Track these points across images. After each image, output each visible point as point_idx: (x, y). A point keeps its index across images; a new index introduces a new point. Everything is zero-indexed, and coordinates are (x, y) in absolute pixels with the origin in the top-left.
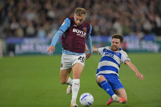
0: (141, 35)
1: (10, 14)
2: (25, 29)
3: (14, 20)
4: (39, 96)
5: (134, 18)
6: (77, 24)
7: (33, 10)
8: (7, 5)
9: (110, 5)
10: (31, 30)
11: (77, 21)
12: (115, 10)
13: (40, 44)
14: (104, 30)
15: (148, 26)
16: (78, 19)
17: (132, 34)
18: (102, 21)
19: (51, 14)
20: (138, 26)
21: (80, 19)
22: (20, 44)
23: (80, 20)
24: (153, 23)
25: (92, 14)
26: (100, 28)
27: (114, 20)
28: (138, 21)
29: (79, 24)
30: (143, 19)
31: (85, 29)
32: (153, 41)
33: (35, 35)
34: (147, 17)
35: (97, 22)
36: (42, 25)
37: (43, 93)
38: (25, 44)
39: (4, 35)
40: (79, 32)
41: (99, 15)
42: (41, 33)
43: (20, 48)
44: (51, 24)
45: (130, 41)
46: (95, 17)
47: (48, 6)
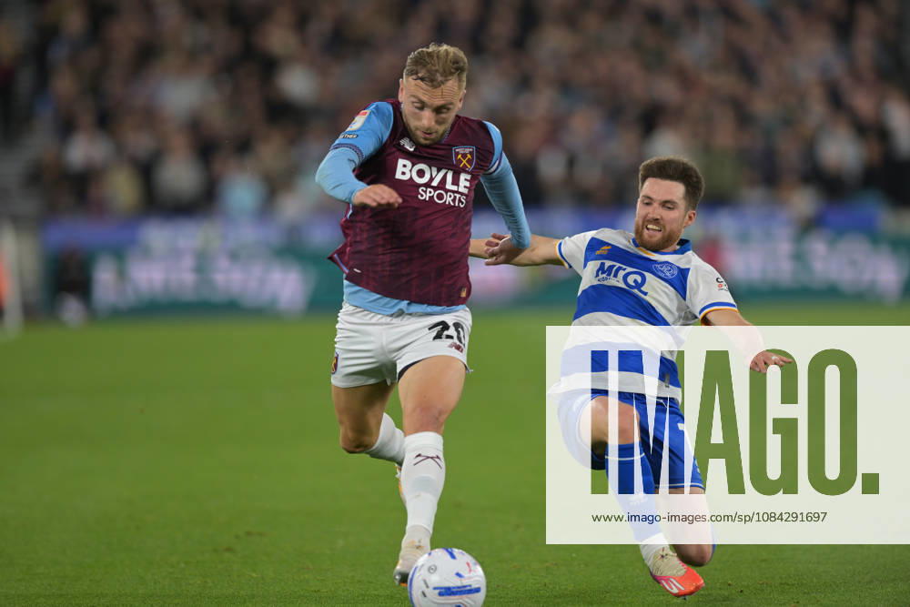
0: (803, 202)
1: (64, 84)
2: (146, 171)
3: (86, 118)
4: (229, 550)
5: (762, 106)
6: (419, 133)
7: (192, 57)
8: (47, 35)
9: (626, 30)
10: (180, 174)
11: (419, 119)
12: (655, 61)
13: (234, 256)
14: (591, 175)
15: (841, 151)
16: (422, 106)
17: (754, 196)
18: (584, 124)
19: (298, 83)
20: (789, 151)
21: (439, 102)
22: (119, 254)
23: (438, 110)
24: (874, 132)
25: (525, 83)
26: (571, 162)
27: (651, 120)
28: (789, 122)
29: (428, 132)
30: (817, 109)
31: (464, 156)
32: (874, 237)
33: (203, 203)
34: (836, 99)
35: (555, 131)
36: (244, 146)
37: (249, 534)
38: (147, 253)
39: (28, 205)
40: (432, 179)
41: (565, 86)
42: (242, 191)
43: (122, 274)
44: (294, 140)
45: (744, 238)
46: (542, 103)
47: (278, 38)
